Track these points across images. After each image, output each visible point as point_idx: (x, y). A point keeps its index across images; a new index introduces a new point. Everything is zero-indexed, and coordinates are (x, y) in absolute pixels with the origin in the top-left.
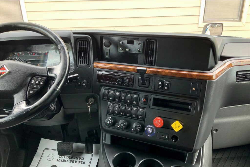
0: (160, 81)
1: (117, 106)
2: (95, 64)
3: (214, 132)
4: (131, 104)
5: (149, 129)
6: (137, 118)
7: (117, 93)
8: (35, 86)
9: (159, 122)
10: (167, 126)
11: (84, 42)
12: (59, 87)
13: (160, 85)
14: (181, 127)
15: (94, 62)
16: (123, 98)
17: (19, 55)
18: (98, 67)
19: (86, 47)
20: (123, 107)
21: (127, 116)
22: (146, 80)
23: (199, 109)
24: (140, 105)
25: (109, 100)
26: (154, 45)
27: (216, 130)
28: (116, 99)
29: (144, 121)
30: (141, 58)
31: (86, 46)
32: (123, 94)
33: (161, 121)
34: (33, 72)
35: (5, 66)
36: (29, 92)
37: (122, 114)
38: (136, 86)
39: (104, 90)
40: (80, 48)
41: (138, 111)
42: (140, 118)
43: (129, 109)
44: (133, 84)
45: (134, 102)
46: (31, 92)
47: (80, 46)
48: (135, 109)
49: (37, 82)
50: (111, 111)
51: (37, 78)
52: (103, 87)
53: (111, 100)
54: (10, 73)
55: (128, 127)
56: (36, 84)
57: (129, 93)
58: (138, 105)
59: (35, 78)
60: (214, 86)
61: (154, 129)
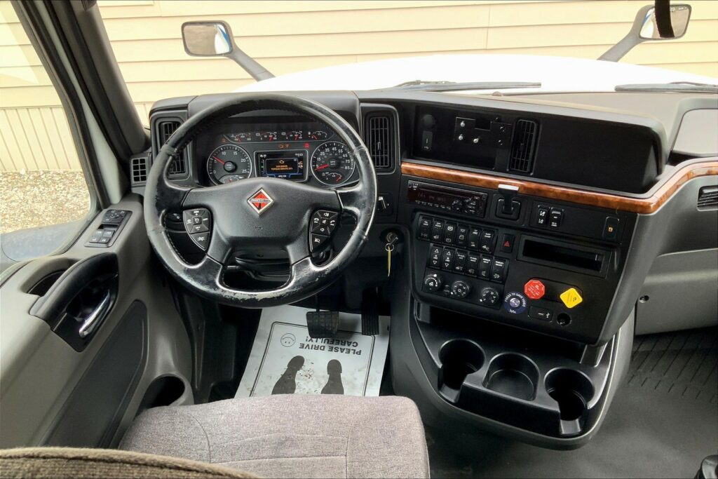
0: (542, 209)
1: (449, 253)
2: (404, 166)
3: (642, 301)
4: (477, 252)
5: (512, 300)
6: (490, 278)
7: (450, 228)
8: (323, 230)
9: (535, 289)
10: (551, 297)
11: (381, 120)
12: (366, 233)
13: (541, 218)
14: (580, 300)
15: (402, 162)
16: (461, 237)
17: (241, 140)
18: (409, 171)
19: (385, 131)
20: (462, 257)
21: (469, 273)
22: (514, 205)
23: (616, 266)
24: (497, 254)
25: (432, 240)
26: (532, 131)
27: (646, 298)
28: (447, 240)
29: (504, 284)
30: (503, 156)
31: (385, 127)
32: (463, 230)
33: (540, 287)
34: (314, 202)
35: (262, 190)
36: (313, 240)
37: (458, 268)
38: (491, 217)
39: (421, 219)
40: (373, 131)
41: (492, 264)
42: (497, 279)
43: (474, 259)
44: (485, 211)
45: (484, 247)
46: (316, 240)
47: (373, 127)
48: (486, 261)
49: (324, 222)
50: (435, 262)
51: (322, 214)
52: (418, 214)
53: (436, 240)
54: (274, 205)
55: (473, 294)
56: (323, 226)
57: (474, 228)
58: (492, 254)
59: (318, 212)
60: (650, 224)
61: (524, 301)
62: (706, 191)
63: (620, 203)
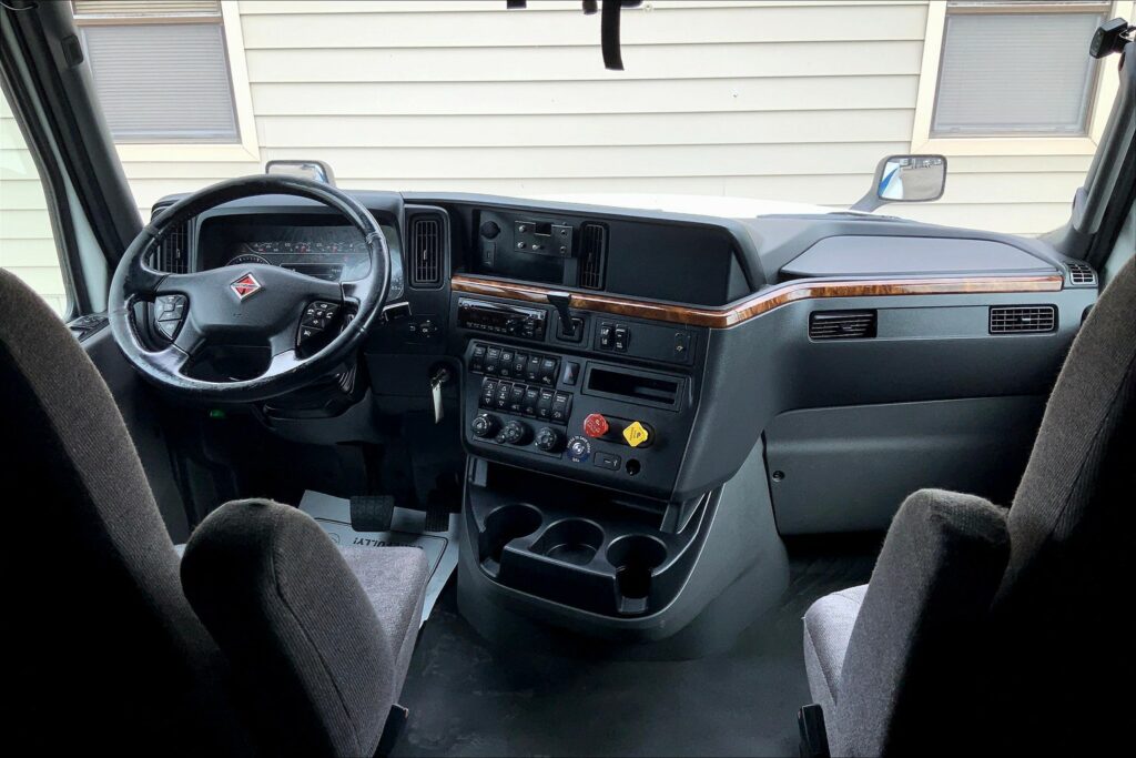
0: (606, 327)
1: (504, 389)
2: (454, 282)
3: (776, 480)
4: (537, 383)
5: (576, 446)
6: (549, 417)
7: (507, 356)
8: (316, 322)
9: (593, 420)
10: (615, 435)
11: (429, 224)
12: (365, 326)
13: (605, 337)
14: (645, 435)
15: (453, 276)
16: (519, 367)
17: (265, 250)
18: (461, 288)
19: (434, 238)
20: (518, 391)
21: (526, 413)
22: (576, 323)
23: (691, 400)
24: (559, 386)
25: (486, 373)
26: (600, 238)
27: (782, 475)
28: (504, 371)
29: (566, 424)
30: (570, 268)
31: (434, 232)
32: (521, 358)
33: (601, 422)
34: (311, 291)
35: (250, 276)
36: (303, 332)
37: (514, 407)
38: (550, 340)
39: (474, 347)
40: (419, 238)
41: (553, 400)
42: (557, 419)
43: (532, 394)
44: (545, 334)
45: (545, 379)
46: (306, 333)
47: (419, 233)
48: (546, 396)
49: (320, 313)
50: (488, 400)
51: (319, 306)
52: (472, 341)
53: (490, 372)
54: (262, 290)
55: (528, 437)
56: (317, 317)
57: (534, 355)
58: (554, 387)
59: (314, 304)
60: (728, 343)
61: (588, 446)
62: (818, 317)
63: (689, 316)
